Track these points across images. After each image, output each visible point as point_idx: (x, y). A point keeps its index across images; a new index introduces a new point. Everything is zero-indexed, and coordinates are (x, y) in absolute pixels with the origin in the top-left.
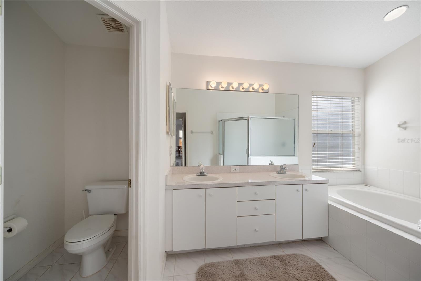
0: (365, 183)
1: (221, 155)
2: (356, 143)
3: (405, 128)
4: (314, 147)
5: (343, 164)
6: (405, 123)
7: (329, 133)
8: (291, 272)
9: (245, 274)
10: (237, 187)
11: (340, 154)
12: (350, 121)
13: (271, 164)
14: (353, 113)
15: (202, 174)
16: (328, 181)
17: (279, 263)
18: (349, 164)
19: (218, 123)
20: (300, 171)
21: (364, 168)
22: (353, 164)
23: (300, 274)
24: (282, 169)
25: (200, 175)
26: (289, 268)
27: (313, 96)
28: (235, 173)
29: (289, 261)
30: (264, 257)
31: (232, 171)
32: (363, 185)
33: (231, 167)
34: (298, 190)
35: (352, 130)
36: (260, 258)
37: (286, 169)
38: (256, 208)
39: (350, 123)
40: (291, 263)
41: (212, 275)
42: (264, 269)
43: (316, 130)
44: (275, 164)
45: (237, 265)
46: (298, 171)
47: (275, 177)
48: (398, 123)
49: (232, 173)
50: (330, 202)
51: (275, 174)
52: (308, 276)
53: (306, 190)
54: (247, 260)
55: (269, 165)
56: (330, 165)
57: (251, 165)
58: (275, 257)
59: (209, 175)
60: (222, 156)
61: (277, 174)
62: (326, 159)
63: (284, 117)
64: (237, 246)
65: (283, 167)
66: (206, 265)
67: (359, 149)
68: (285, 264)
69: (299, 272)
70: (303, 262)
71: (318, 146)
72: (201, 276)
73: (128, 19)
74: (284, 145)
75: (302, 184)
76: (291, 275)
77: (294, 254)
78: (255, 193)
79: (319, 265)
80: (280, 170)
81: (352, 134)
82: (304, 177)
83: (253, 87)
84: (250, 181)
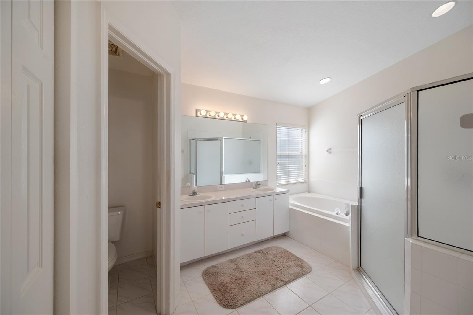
0: (309, 191)
1: (194, 174)
2: (304, 162)
3: (330, 153)
4: (278, 166)
5: (296, 178)
6: (330, 149)
7: (287, 154)
8: (269, 258)
9: (239, 266)
10: (229, 202)
11: (295, 168)
12: (300, 146)
13: (248, 181)
14: (302, 140)
15: (194, 194)
16: (289, 191)
17: (260, 255)
18: (299, 178)
19: (189, 142)
20: (269, 185)
21: (309, 180)
22: (302, 178)
23: (275, 258)
24: (257, 185)
25: (192, 195)
26: (268, 256)
27: (277, 126)
28: (221, 191)
29: (267, 252)
30: (250, 253)
31: (218, 189)
32: (308, 193)
33: (218, 186)
34: (270, 200)
35: (302, 152)
36: (247, 255)
37: (261, 185)
38: (243, 217)
39: (300, 148)
40: (268, 252)
41: (215, 273)
42: (252, 261)
43: (280, 152)
44: (251, 181)
45: (232, 262)
46: (268, 186)
47: (253, 192)
48: (327, 149)
49: (219, 191)
50: (290, 207)
51: (252, 190)
52: (280, 257)
53: (276, 199)
54: (238, 258)
55: (245, 182)
56: (288, 179)
57: (225, 183)
58: (257, 252)
59: (201, 195)
60: (195, 176)
61: (254, 189)
62: (286, 175)
63: (251, 138)
64: (229, 249)
65: (258, 183)
66: (208, 269)
67: (306, 166)
68: (265, 254)
69: (274, 257)
70: (276, 251)
71: (280, 165)
72: (207, 276)
73: (158, 68)
74: (250, 163)
75: (273, 195)
76: (270, 259)
77: (269, 247)
78: (242, 205)
79: (286, 250)
80: (256, 186)
81: (301, 155)
82: (274, 190)
83: (235, 117)
84: (224, 198)
